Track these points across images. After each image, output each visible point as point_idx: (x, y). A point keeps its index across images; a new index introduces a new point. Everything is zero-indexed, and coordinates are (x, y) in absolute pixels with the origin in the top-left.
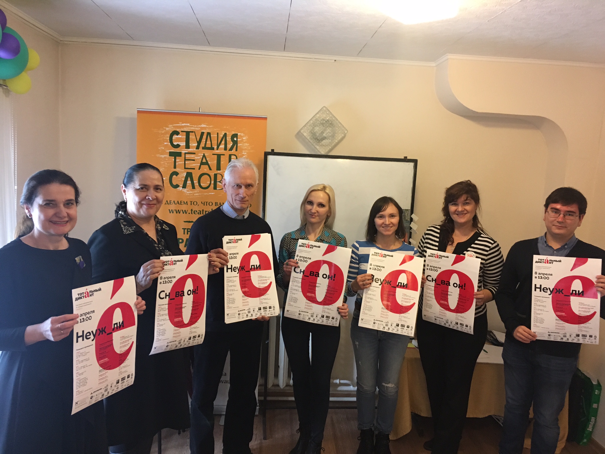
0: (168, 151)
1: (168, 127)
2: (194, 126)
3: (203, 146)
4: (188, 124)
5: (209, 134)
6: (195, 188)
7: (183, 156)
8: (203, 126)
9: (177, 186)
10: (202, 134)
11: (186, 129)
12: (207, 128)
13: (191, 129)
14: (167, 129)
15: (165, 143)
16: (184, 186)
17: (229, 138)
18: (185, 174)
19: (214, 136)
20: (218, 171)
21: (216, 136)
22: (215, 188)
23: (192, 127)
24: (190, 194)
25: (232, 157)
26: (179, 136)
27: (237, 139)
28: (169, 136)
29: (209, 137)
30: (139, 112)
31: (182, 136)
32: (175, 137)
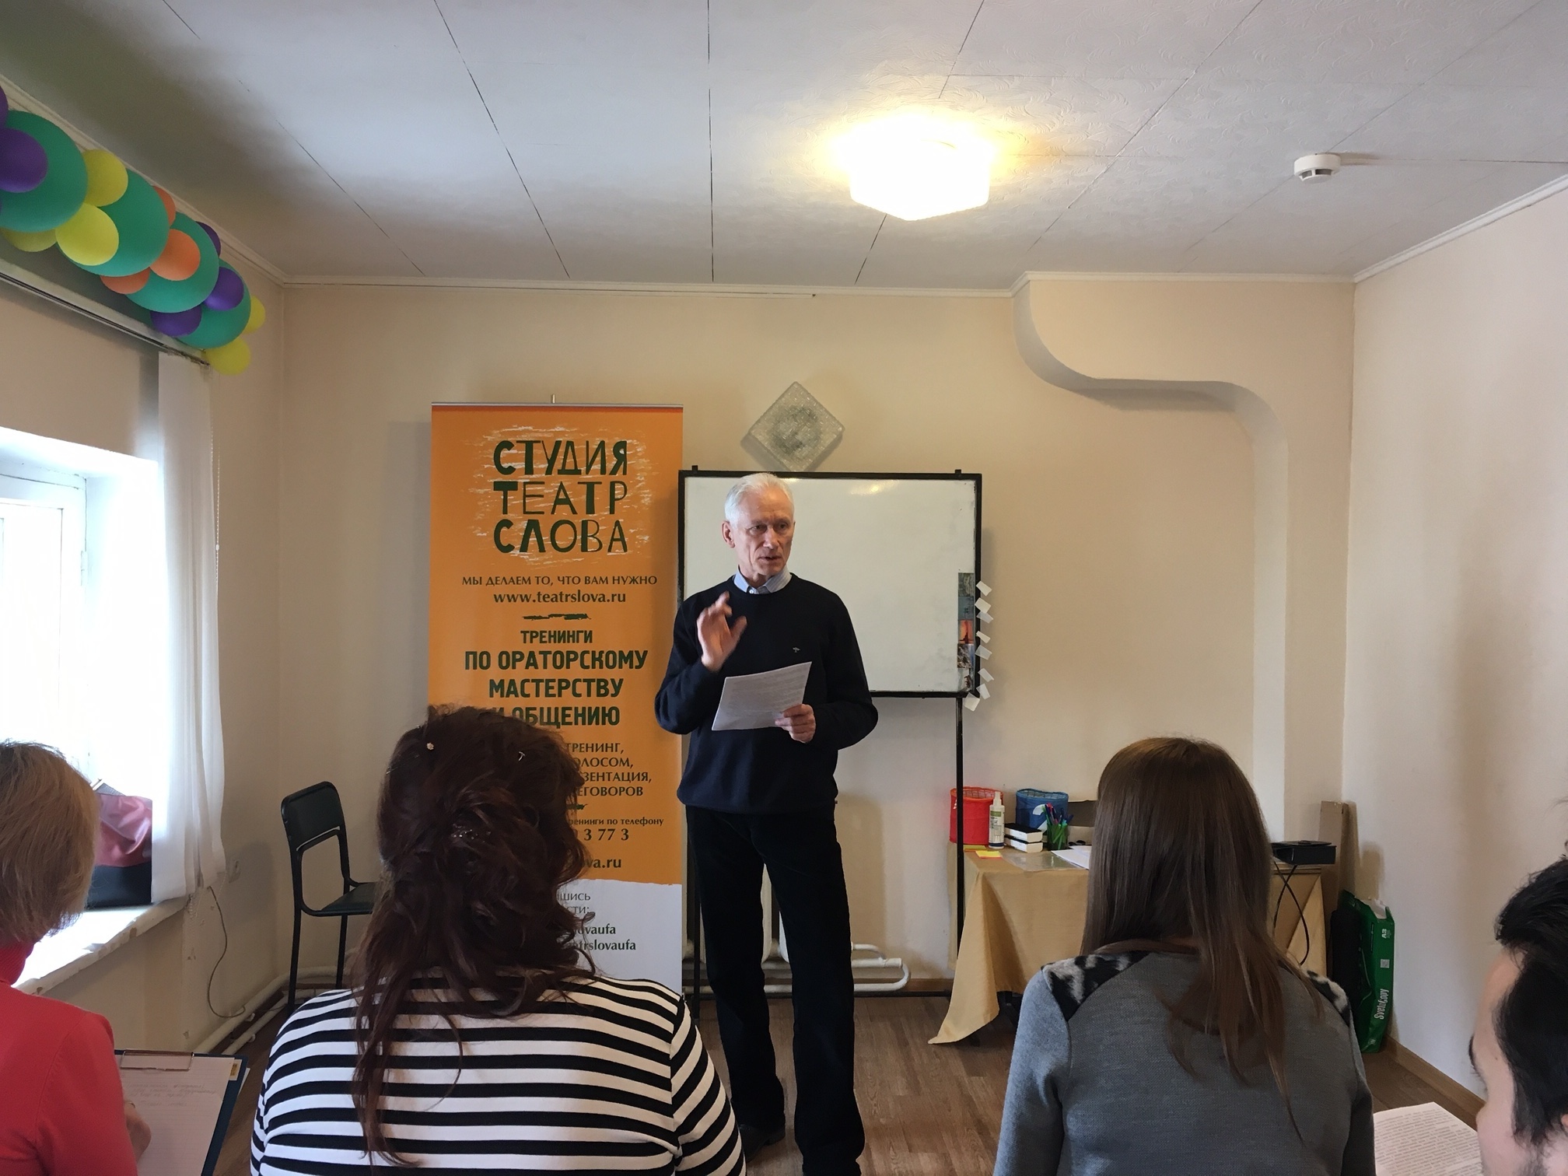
2: (540, 430)
6: (545, 551)
8: (559, 429)
12: (568, 432)
13: (535, 437)
20: (590, 515)
30: (435, 408)
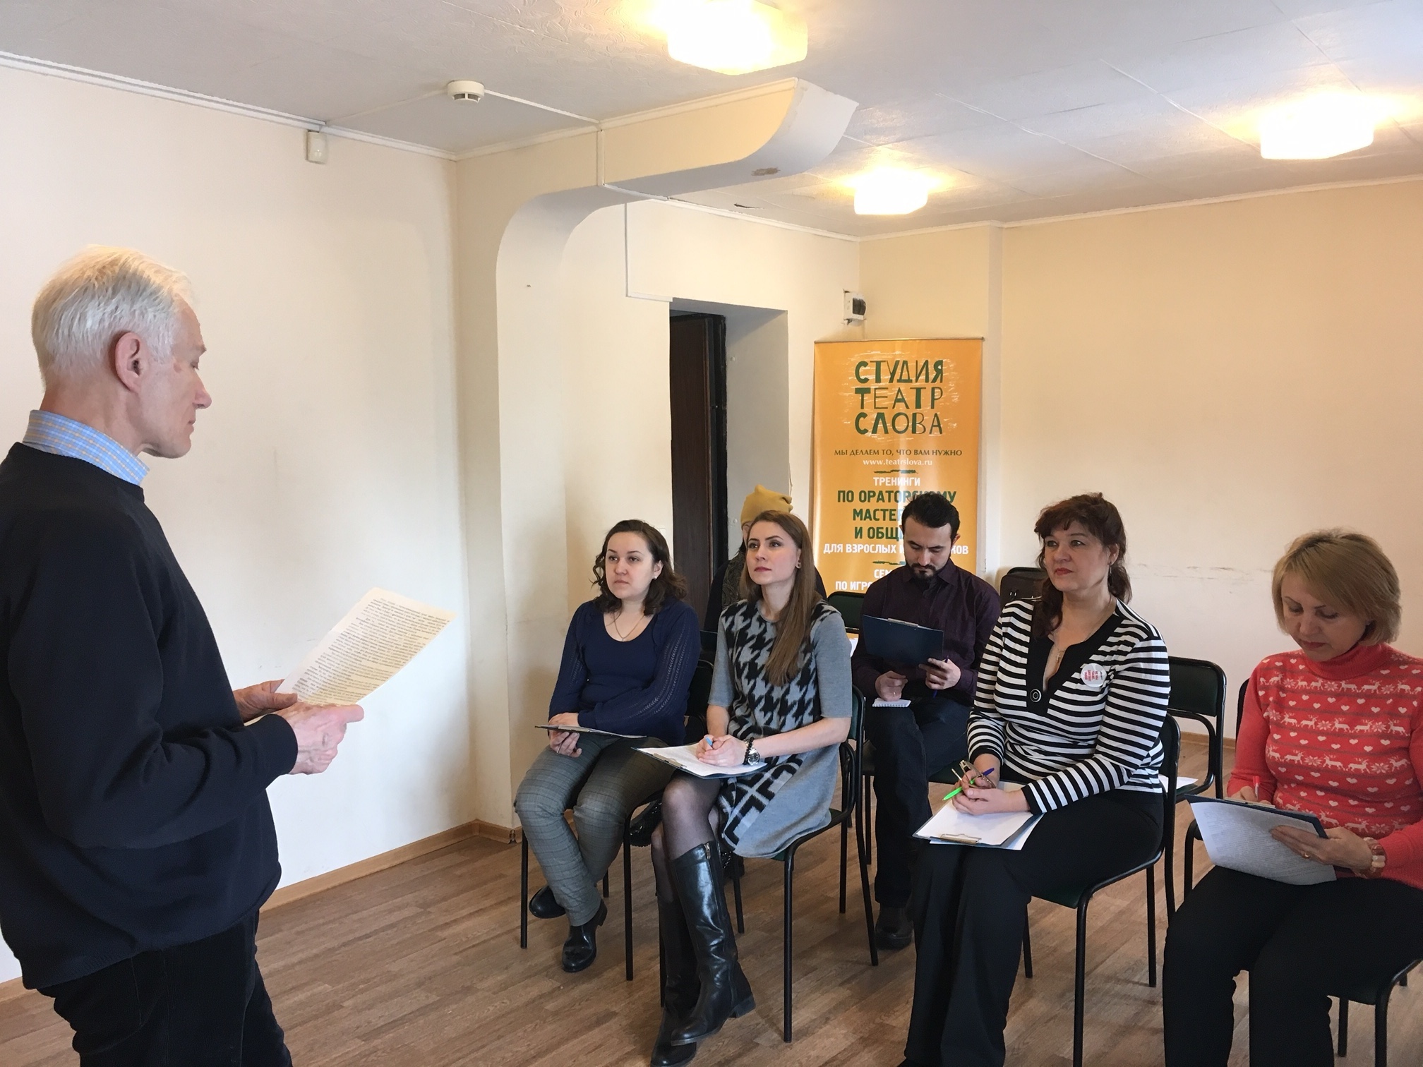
0: (854, 388)
4: (879, 352)
5: (905, 363)
7: (872, 392)
9: (866, 431)
10: (897, 363)
15: (850, 378)
16: (874, 431)
17: (931, 367)
19: (912, 365)
22: (914, 431)
24: (882, 440)
25: (936, 391)
26: (867, 368)
27: (942, 367)
29: (905, 366)
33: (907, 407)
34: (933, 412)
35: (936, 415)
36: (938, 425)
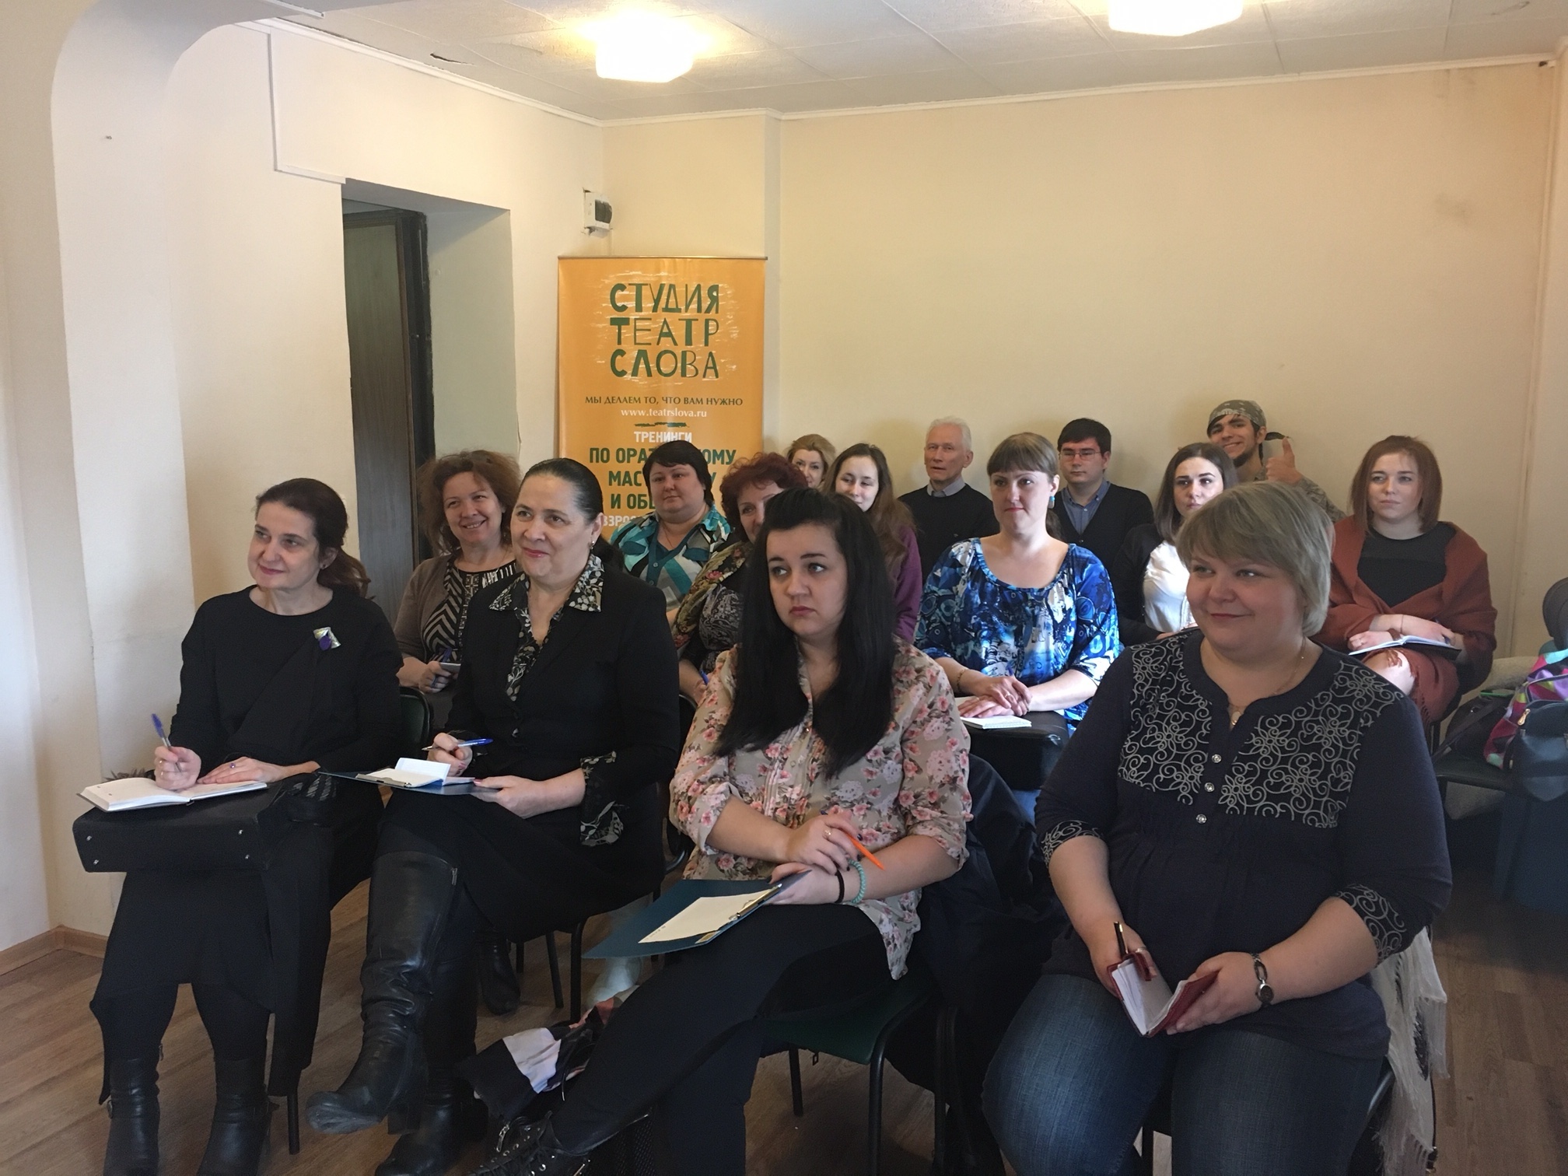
1: (607, 278)
3: (664, 306)
4: (640, 273)
10: (662, 287)
11: (636, 281)
14: (607, 281)
18: (635, 354)
19: (680, 290)
21: (685, 289)
23: (647, 276)
28: (609, 292)
31: (630, 292)
32: (619, 293)
33: (675, 344)
34: (708, 350)
35: (711, 354)
36: (712, 365)
